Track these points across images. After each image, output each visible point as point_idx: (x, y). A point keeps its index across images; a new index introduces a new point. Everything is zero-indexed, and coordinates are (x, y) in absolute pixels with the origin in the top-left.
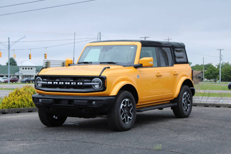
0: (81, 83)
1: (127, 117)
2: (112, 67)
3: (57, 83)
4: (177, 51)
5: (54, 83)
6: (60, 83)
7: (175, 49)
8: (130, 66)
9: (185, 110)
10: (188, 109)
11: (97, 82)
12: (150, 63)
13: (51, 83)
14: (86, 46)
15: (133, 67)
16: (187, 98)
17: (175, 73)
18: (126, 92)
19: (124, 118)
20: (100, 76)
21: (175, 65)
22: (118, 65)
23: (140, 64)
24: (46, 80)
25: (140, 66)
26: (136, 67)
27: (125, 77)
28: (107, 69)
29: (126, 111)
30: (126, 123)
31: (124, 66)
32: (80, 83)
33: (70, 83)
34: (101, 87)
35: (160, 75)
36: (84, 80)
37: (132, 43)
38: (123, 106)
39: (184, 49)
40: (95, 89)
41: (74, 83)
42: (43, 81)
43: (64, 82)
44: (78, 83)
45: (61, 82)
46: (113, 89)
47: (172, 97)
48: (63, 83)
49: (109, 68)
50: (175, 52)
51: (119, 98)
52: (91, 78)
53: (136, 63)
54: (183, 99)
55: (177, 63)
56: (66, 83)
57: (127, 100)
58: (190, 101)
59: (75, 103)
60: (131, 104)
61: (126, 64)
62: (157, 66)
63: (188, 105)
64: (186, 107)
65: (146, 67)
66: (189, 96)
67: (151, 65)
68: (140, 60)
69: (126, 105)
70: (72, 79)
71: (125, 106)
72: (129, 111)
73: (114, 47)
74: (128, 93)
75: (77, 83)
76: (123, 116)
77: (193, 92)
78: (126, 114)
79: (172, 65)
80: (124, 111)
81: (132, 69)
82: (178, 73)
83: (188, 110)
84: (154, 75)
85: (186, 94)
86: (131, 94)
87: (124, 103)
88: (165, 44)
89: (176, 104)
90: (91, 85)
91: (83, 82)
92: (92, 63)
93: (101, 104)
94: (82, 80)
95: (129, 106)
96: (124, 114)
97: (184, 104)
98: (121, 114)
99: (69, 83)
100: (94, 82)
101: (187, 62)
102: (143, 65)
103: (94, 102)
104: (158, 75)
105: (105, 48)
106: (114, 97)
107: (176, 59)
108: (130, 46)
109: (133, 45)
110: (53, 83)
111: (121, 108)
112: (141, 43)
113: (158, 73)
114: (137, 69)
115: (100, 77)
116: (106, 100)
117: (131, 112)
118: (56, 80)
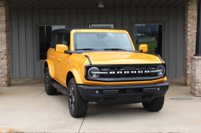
0: (148, 72)
3: (121, 72)
5: (118, 72)
13: (114, 73)
20: (163, 63)
33: (137, 72)
34: (163, 74)
40: (159, 76)
41: (141, 71)
42: (101, 71)
43: (130, 71)
44: (146, 72)
45: (125, 71)
48: (128, 72)
56: (132, 72)
70: (138, 68)
75: (144, 72)
90: (156, 72)
91: (150, 70)
94: (148, 68)
110: (116, 73)
118: (120, 69)
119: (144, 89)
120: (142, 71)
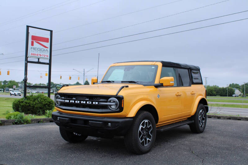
0: (97, 103)
1: (146, 139)
2: (130, 86)
3: (73, 101)
4: (193, 73)
6: (76, 102)
7: (192, 71)
8: (151, 85)
9: (200, 126)
10: (203, 124)
11: (114, 102)
12: (171, 82)
13: (68, 101)
14: (111, 66)
15: (153, 86)
16: (202, 115)
17: (193, 93)
18: (145, 112)
19: (142, 141)
20: (116, 95)
21: (192, 85)
22: (138, 84)
23: (161, 84)
24: (63, 98)
25: (161, 85)
26: (157, 86)
27: (145, 96)
28: (125, 88)
29: (145, 132)
30: (145, 145)
31: (145, 85)
32: (95, 103)
33: (86, 102)
34: (117, 107)
35: (179, 94)
36: (100, 100)
37: (153, 63)
38: (142, 127)
39: (199, 72)
40: (111, 110)
42: (61, 99)
43: (80, 101)
44: (94, 103)
46: (131, 109)
47: (190, 115)
49: (127, 87)
50: (192, 73)
51: (138, 120)
52: (107, 98)
53: (157, 82)
54: (199, 116)
55: (193, 83)
56: (82, 102)
57: (146, 121)
58: (204, 118)
59: (90, 124)
60: (151, 125)
61: (147, 83)
62: (176, 86)
63: (203, 121)
64: (202, 124)
65: (167, 86)
66: (204, 113)
67: (172, 85)
68: (161, 79)
69: (145, 126)
70: (88, 98)
71: (144, 128)
72: (148, 133)
73: (136, 67)
74: (147, 114)
75: (92, 103)
76: (142, 139)
77: (207, 109)
78: (145, 136)
79: (190, 86)
80: (143, 133)
81: (153, 89)
82: (195, 93)
83: (203, 126)
84: (174, 95)
85: (201, 112)
86: (150, 114)
87: (143, 125)
88: (183, 66)
89: (193, 121)
90: (107, 105)
91: (99, 102)
92: (114, 82)
93: (117, 126)
94: (98, 100)
95: (148, 127)
96: (142, 136)
97: (199, 121)
98: (139, 137)
99: (84, 102)
100: (110, 102)
101: (202, 83)
102: (164, 85)
103: (110, 124)
104: (178, 94)
105: (127, 68)
106: (132, 119)
107: (193, 79)
108: (152, 66)
109: (154, 65)
110: (70, 101)
111: (140, 130)
112: (162, 63)
113: (178, 93)
114: (158, 88)
115: (116, 97)
116: (122, 122)
117: (151, 133)
118: (73, 98)
119: (90, 121)
120: (91, 102)
